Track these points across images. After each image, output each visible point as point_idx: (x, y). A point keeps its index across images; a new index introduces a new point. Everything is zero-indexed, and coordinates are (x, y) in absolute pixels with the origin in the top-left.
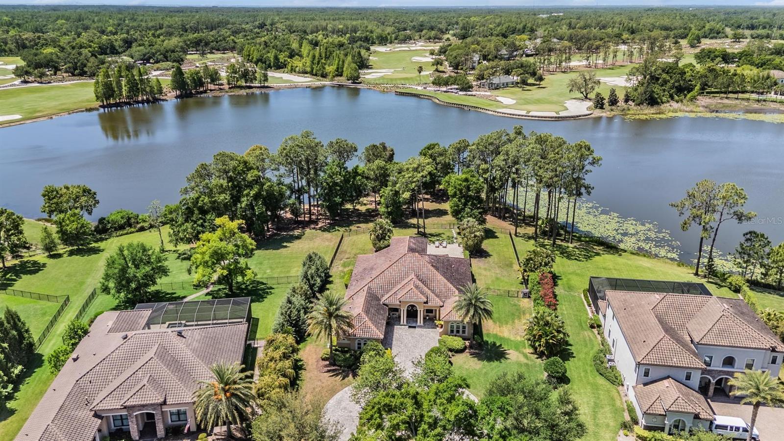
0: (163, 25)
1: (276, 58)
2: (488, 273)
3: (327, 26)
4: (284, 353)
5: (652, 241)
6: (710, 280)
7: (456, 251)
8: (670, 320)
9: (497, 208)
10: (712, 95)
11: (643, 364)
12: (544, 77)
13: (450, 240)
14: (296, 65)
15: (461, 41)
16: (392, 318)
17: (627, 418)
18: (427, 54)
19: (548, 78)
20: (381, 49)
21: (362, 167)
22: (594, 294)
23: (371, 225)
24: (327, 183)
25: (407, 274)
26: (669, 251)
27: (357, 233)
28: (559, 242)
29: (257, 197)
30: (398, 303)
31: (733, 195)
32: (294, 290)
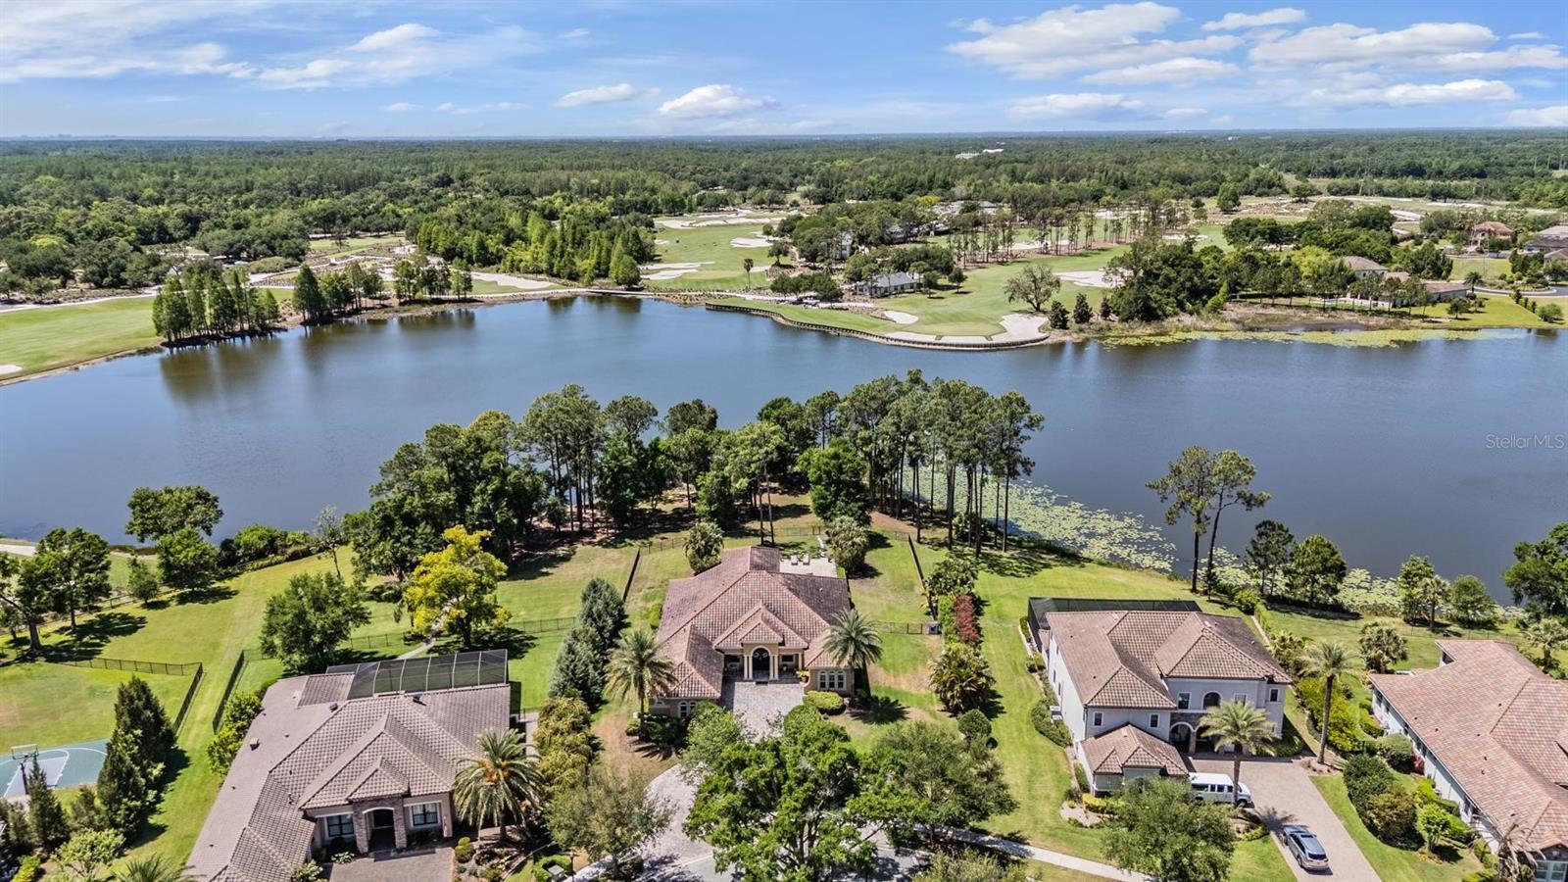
0: (252, 183)
1: (482, 246)
2: (875, 600)
3: (569, 180)
4: (573, 723)
5: (1133, 544)
6: (1212, 598)
7: (825, 568)
8: (1133, 649)
9: (887, 499)
10: (1249, 300)
11: (1092, 707)
12: (965, 274)
13: (816, 552)
14: (519, 257)
15: (820, 206)
16: (730, 670)
17: (1074, 784)
18: (760, 233)
19: (973, 275)
20: (674, 223)
21: (665, 440)
22: (1034, 622)
23: (686, 534)
24: (609, 468)
25: (751, 603)
26: (1158, 559)
27: (661, 547)
28: (985, 550)
29: (497, 495)
30: (739, 646)
31: (1233, 467)
32: (575, 636)
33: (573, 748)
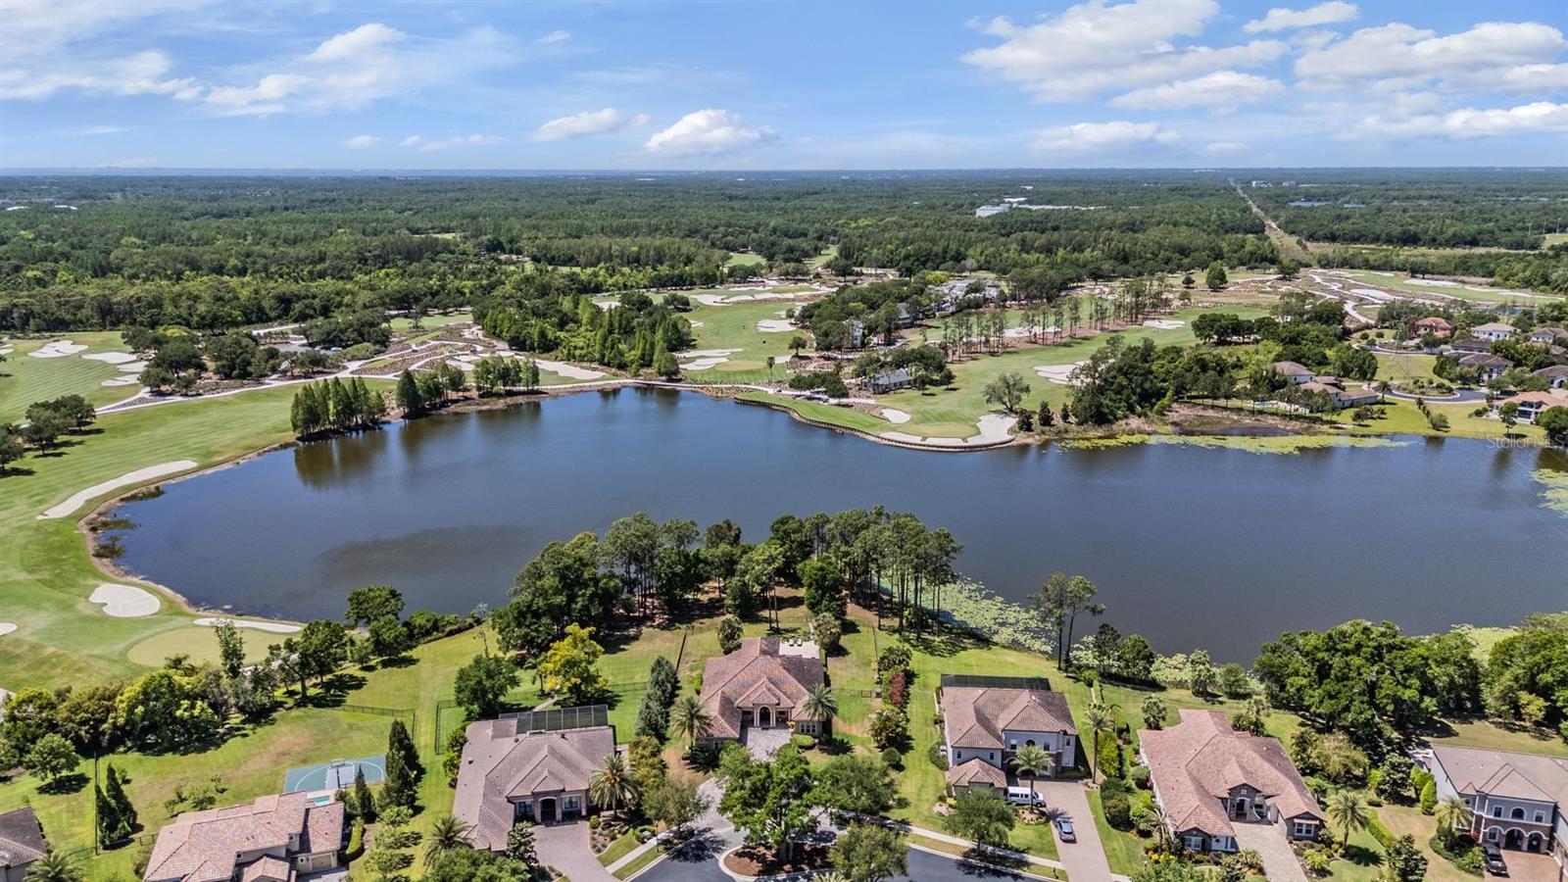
1: (543, 334)
2: (844, 673)
3: (610, 248)
4: (651, 751)
5: (1031, 631)
6: (1070, 674)
7: (810, 650)
8: (988, 711)
9: (861, 593)
10: (1193, 401)
11: (959, 747)
13: (807, 637)
14: (573, 344)
15: (841, 278)
16: (745, 720)
17: (944, 792)
18: (783, 313)
20: (707, 298)
21: (704, 552)
23: (717, 621)
24: (665, 573)
25: (759, 678)
26: (1045, 644)
27: (701, 630)
28: (925, 636)
29: (593, 595)
30: (751, 705)
31: (1080, 589)
32: (649, 696)
33: (653, 766)
